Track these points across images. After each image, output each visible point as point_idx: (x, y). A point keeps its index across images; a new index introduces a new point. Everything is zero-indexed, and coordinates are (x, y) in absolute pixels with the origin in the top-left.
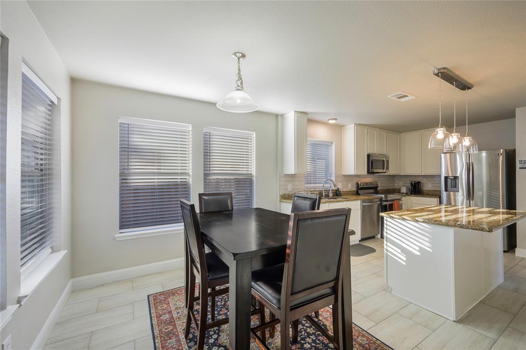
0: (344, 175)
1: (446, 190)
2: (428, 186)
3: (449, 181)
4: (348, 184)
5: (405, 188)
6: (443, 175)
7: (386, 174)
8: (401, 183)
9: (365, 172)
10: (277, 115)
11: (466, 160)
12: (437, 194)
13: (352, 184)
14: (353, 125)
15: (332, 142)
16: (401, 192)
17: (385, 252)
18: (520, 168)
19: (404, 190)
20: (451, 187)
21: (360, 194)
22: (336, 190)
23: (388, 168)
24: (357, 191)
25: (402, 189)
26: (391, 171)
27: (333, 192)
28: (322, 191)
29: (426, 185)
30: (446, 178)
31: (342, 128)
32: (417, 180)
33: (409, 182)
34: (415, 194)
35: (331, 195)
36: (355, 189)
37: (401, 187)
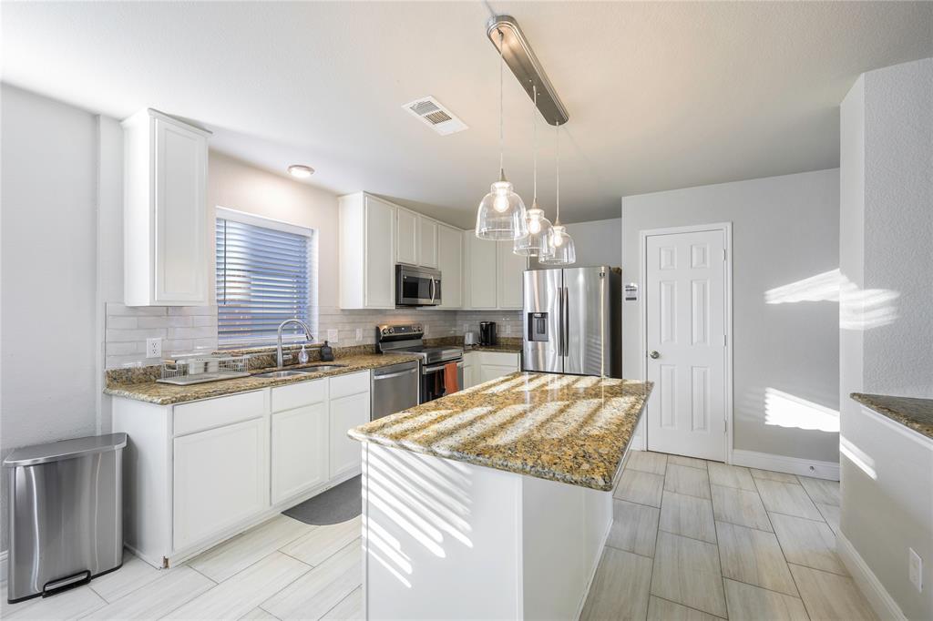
0: (342, 310)
1: (530, 339)
2: (506, 331)
3: (535, 320)
4: (354, 330)
5: (471, 335)
6: (528, 310)
7: (436, 308)
8: (466, 326)
9: (390, 302)
10: (95, 117)
11: (558, 285)
12: (517, 346)
13: (364, 330)
14: (362, 193)
15: (313, 231)
16: (466, 343)
17: (364, 548)
18: (627, 299)
19: (469, 339)
20: (538, 332)
21: (382, 353)
22: (321, 347)
23: (439, 296)
24: (377, 347)
25: (466, 337)
26: (447, 302)
27: (309, 354)
28: (276, 350)
29: (503, 329)
30: (531, 315)
31: (339, 198)
32: (490, 319)
33: (478, 323)
34: (486, 345)
35: (304, 358)
36: (371, 341)
37: (465, 333)
